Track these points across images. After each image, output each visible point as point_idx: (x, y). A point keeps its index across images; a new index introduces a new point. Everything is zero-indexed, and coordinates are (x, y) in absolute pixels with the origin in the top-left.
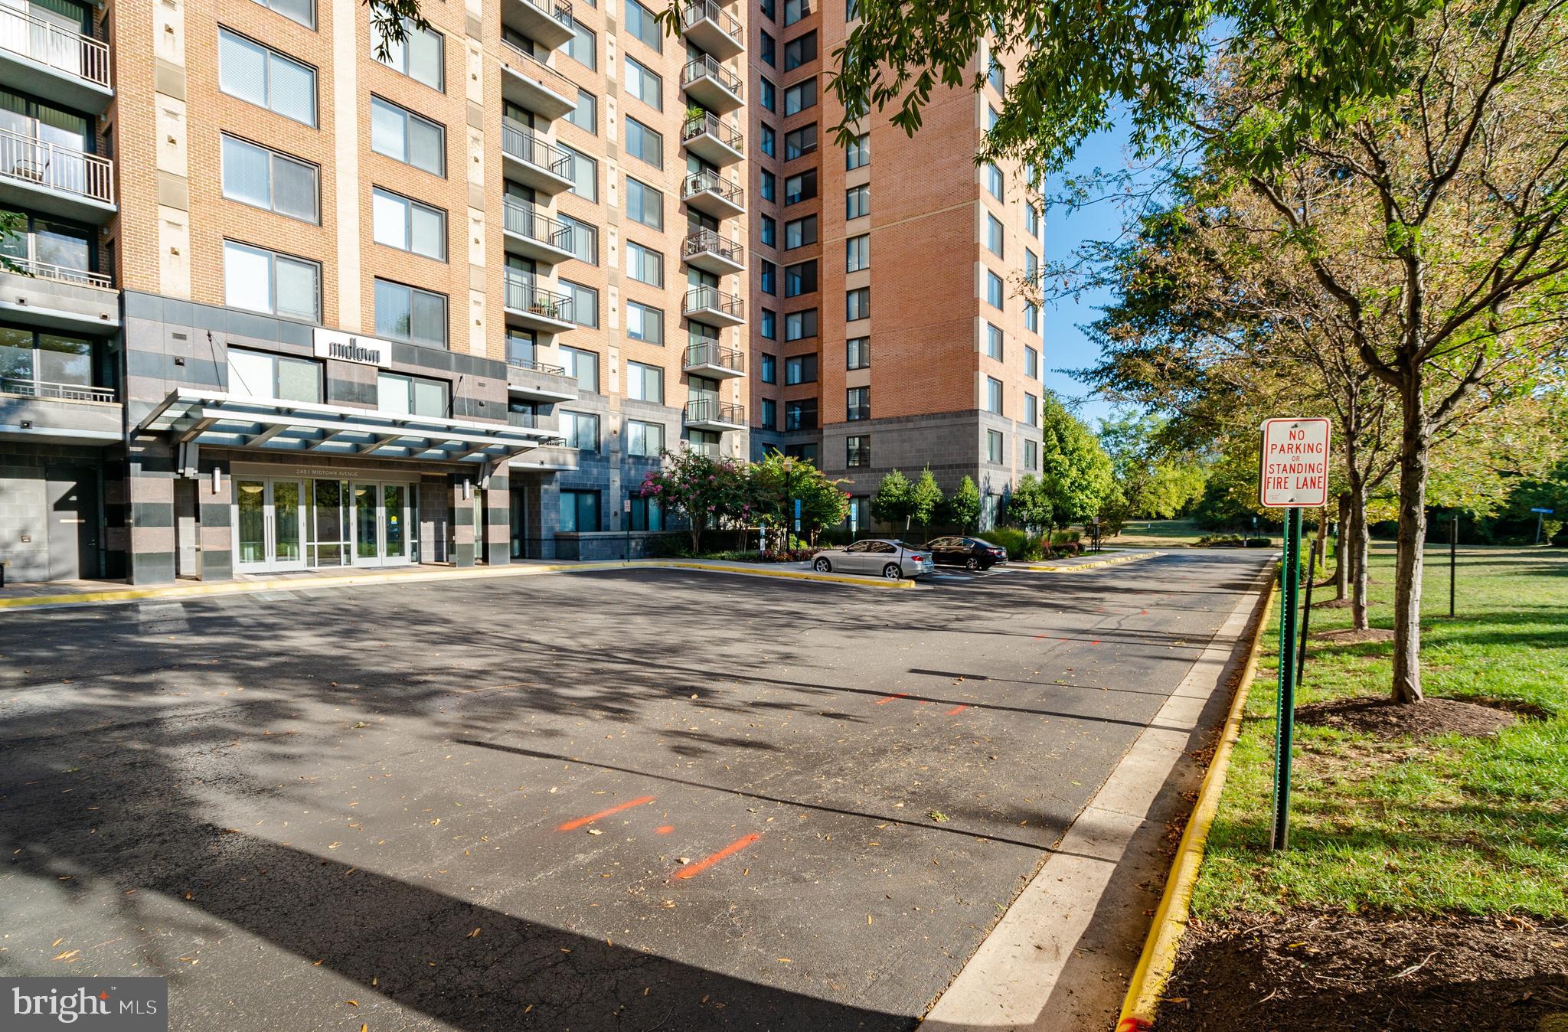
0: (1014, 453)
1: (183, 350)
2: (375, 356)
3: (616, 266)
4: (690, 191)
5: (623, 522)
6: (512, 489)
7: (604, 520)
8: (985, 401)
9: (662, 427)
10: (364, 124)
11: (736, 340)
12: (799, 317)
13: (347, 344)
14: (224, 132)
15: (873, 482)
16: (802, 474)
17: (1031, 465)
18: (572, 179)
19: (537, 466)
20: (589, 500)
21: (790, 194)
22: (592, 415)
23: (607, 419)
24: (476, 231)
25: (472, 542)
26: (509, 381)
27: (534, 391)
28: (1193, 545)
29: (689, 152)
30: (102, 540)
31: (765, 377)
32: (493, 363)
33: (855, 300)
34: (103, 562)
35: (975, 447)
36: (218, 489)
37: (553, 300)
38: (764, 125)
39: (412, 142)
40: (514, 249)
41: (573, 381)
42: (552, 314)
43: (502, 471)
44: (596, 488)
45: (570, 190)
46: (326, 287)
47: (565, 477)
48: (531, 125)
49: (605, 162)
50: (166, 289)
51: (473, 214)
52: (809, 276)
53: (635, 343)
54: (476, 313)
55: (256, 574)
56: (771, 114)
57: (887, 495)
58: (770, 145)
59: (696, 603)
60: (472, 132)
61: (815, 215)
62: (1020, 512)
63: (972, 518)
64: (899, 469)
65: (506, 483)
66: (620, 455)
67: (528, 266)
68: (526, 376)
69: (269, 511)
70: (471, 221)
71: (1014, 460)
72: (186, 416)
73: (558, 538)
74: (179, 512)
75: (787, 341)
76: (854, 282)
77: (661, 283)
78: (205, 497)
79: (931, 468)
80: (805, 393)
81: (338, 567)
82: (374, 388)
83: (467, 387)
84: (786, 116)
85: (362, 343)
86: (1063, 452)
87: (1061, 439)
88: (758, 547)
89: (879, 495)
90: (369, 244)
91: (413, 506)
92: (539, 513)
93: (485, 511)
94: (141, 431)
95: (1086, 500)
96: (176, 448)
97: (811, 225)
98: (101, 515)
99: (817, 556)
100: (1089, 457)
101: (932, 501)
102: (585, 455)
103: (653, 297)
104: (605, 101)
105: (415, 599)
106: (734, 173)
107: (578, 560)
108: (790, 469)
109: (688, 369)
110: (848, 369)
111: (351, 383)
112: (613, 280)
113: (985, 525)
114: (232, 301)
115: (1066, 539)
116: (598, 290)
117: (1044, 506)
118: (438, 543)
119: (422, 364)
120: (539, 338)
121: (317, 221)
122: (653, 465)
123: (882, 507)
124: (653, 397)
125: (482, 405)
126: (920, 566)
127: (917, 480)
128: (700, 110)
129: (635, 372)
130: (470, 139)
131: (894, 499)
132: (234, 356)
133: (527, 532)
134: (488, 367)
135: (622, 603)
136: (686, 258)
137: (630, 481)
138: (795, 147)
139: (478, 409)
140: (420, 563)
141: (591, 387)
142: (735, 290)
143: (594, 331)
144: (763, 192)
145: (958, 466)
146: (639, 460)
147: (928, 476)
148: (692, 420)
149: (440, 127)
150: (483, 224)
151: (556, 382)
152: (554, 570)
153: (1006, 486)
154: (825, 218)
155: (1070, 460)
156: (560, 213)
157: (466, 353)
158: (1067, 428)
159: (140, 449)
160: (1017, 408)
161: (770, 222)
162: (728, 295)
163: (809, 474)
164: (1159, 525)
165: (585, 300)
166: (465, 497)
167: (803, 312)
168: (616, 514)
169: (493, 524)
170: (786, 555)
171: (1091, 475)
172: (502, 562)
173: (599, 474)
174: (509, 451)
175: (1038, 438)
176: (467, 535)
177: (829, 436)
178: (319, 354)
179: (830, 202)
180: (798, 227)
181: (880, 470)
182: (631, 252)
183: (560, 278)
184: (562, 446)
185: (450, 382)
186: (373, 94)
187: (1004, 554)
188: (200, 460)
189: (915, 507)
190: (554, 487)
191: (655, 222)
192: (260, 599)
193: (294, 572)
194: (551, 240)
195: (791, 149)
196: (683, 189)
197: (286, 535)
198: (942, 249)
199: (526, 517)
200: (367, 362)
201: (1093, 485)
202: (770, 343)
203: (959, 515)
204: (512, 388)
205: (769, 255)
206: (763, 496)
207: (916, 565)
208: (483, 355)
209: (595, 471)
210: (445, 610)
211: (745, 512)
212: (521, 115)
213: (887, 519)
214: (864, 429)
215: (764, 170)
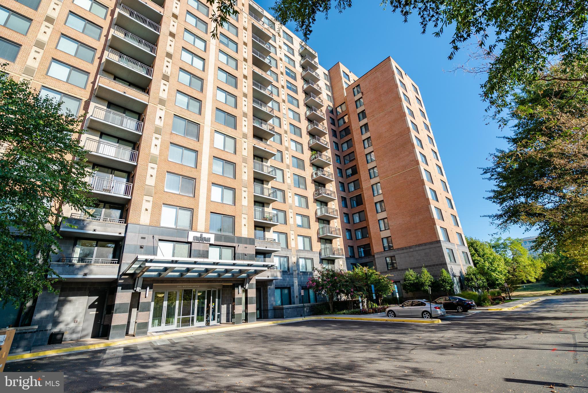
0: (459, 257)
1: (144, 243)
2: (209, 240)
3: (291, 202)
4: (314, 176)
5: (300, 300)
6: (257, 289)
7: (292, 299)
8: (442, 237)
9: (312, 260)
10: (210, 165)
11: (336, 224)
12: (357, 215)
13: (199, 236)
14: (168, 172)
15: (400, 275)
16: (372, 274)
17: (468, 262)
18: (276, 175)
19: (266, 278)
20: (286, 291)
21: (348, 174)
22: (286, 257)
23: (291, 258)
24: (245, 194)
25: (241, 312)
26: (256, 245)
27: (265, 249)
28: (552, 294)
29: (313, 165)
30: (103, 320)
31: (348, 238)
32: (250, 239)
33: (378, 205)
34: (101, 330)
35: (443, 256)
36: (147, 296)
37: (271, 215)
38: (336, 155)
39: (225, 169)
40: (257, 200)
41: (279, 243)
42: (271, 220)
43: (253, 281)
44: (288, 286)
45: (275, 179)
46: (194, 217)
47: (276, 282)
48: (262, 161)
49: (286, 170)
50: (142, 222)
51: (244, 189)
52: (359, 200)
53: (299, 228)
54: (244, 222)
55: (156, 332)
56: (338, 151)
57: (408, 280)
58: (339, 161)
59: (344, 337)
60: (244, 164)
61: (358, 180)
62: (471, 283)
63: (450, 287)
64: (411, 269)
65: (255, 286)
66: (297, 272)
67: (261, 205)
68: (261, 243)
69: (165, 304)
70: (243, 191)
71: (460, 260)
72: (140, 267)
73: (275, 309)
74: (132, 307)
75: (354, 223)
76: (377, 199)
77: (307, 207)
78: (142, 300)
79: (426, 267)
80: (365, 242)
81: (189, 327)
82: (208, 252)
83: (241, 249)
84: (343, 151)
85: (205, 235)
86: (479, 255)
87: (476, 250)
88: (359, 307)
89: (405, 280)
90: (209, 201)
91: (219, 298)
92: (267, 298)
93: (246, 298)
94: (124, 274)
95: (497, 276)
96: (135, 280)
97: (357, 184)
98: (105, 310)
99: (388, 310)
100: (492, 257)
101: (430, 281)
102: (284, 273)
103: (305, 212)
104: (285, 152)
105: (218, 341)
106: (328, 169)
107: (284, 318)
108: (367, 272)
109: (320, 236)
110: (381, 231)
111: (200, 251)
112: (291, 207)
113: (457, 290)
114: (162, 225)
115: (495, 295)
116: (285, 211)
117: (481, 280)
118: (228, 314)
119: (225, 241)
120: (266, 229)
121: (193, 196)
122: (310, 275)
123: (407, 286)
124: (307, 248)
125: (246, 255)
126: (439, 312)
127: (421, 273)
128: (316, 152)
129: (300, 239)
130: (243, 166)
131: (412, 282)
132: (161, 244)
133: (262, 307)
134: (248, 241)
135: (308, 338)
136: (315, 198)
137: (301, 282)
138: (347, 160)
139: (244, 256)
140: (221, 323)
141: (285, 246)
142: (333, 207)
143: (285, 225)
144: (339, 175)
145: (437, 265)
146: (305, 273)
147: (425, 270)
148: (323, 256)
149: (234, 164)
150: (247, 192)
151: (273, 244)
152: (274, 323)
153: (460, 272)
154: (362, 180)
155: (483, 259)
156: (272, 187)
157: (240, 236)
158: (477, 246)
159: (122, 281)
160: (455, 239)
161: (342, 184)
162: (331, 209)
163: (375, 274)
164: (529, 286)
165: (281, 215)
166: (239, 293)
167: (359, 213)
168: (297, 297)
169: (250, 304)
170: (371, 310)
171: (495, 265)
172: (253, 321)
173: (289, 280)
174: (256, 272)
175: (467, 250)
176: (239, 309)
177: (377, 258)
178: (189, 240)
179: (363, 174)
180: (352, 184)
181: (402, 270)
182: (296, 198)
183: (272, 208)
184: (275, 270)
185: (235, 247)
186: (214, 157)
187: (474, 303)
188: (143, 284)
189: (423, 284)
190: (273, 287)
191: (304, 187)
192: (155, 344)
193: (171, 330)
194: (269, 196)
195: (346, 161)
196: (312, 176)
197: (170, 314)
198: (409, 183)
199: (262, 300)
200: (206, 242)
201: (498, 269)
202: (348, 225)
203: (444, 286)
204: (257, 248)
205: (343, 194)
206: (358, 284)
207: (437, 311)
208: (246, 236)
209: (288, 279)
210: (230, 346)
211: (352, 292)
212: (259, 159)
213: (411, 291)
214: (391, 253)
215: (338, 168)
